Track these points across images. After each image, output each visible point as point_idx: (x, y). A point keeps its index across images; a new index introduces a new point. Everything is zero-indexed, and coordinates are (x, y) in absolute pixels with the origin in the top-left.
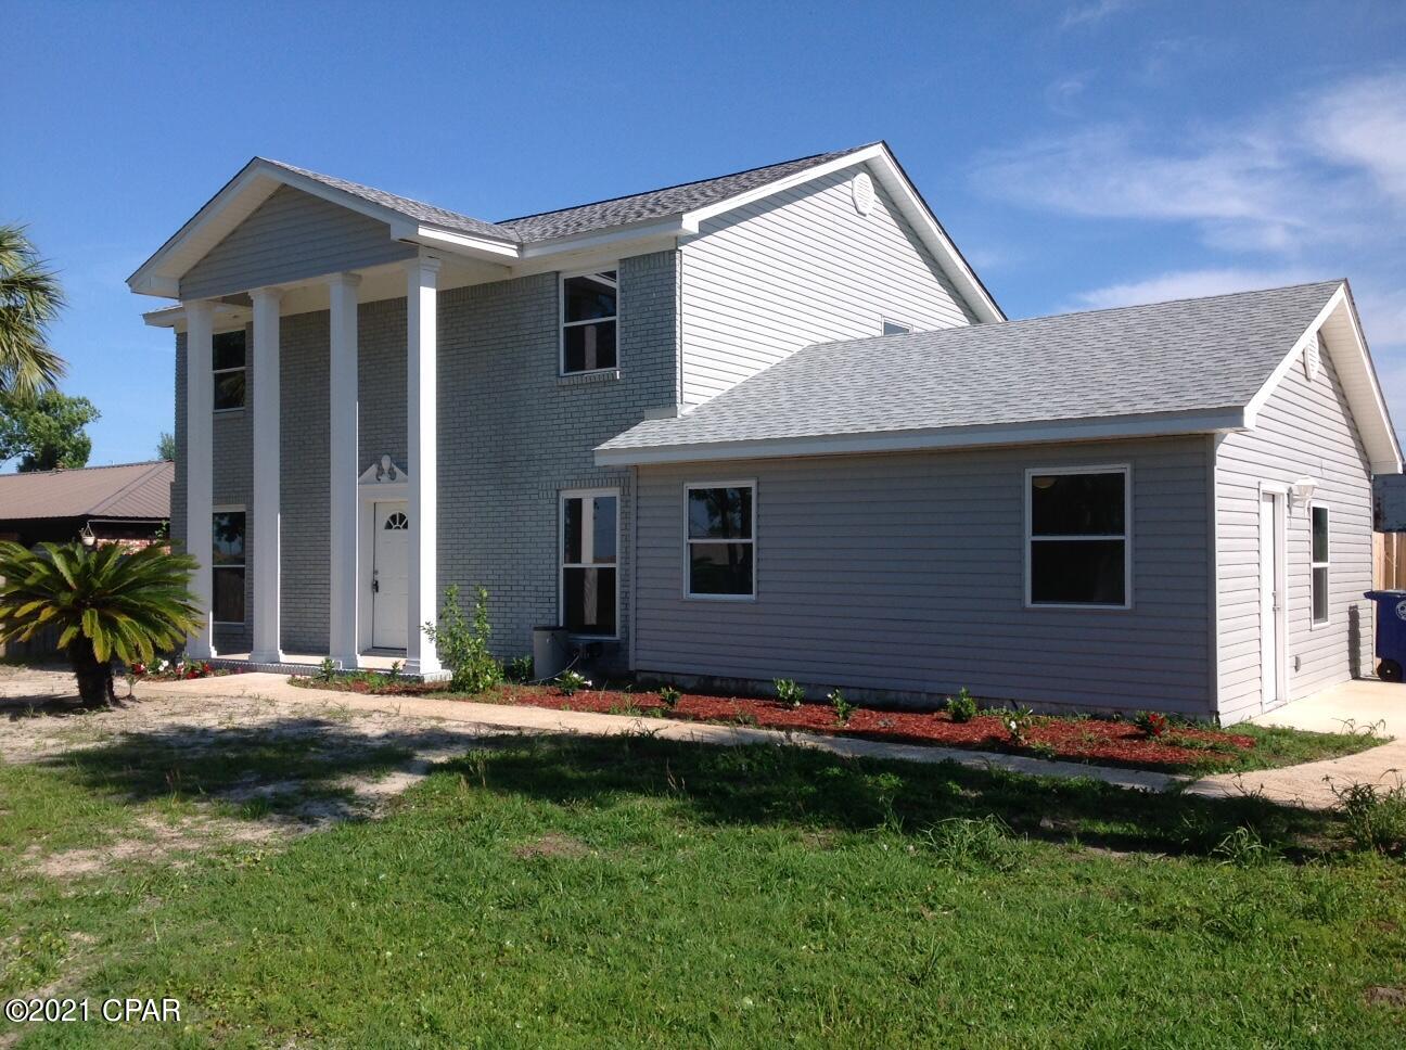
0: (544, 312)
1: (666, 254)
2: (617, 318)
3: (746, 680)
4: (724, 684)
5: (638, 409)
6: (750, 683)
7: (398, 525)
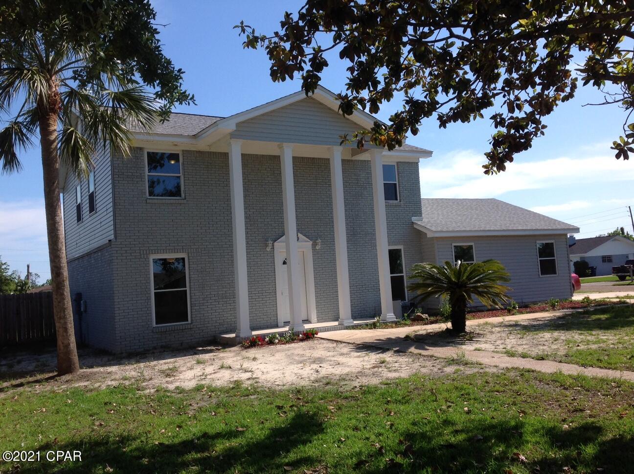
2: (397, 182)
5: (409, 217)
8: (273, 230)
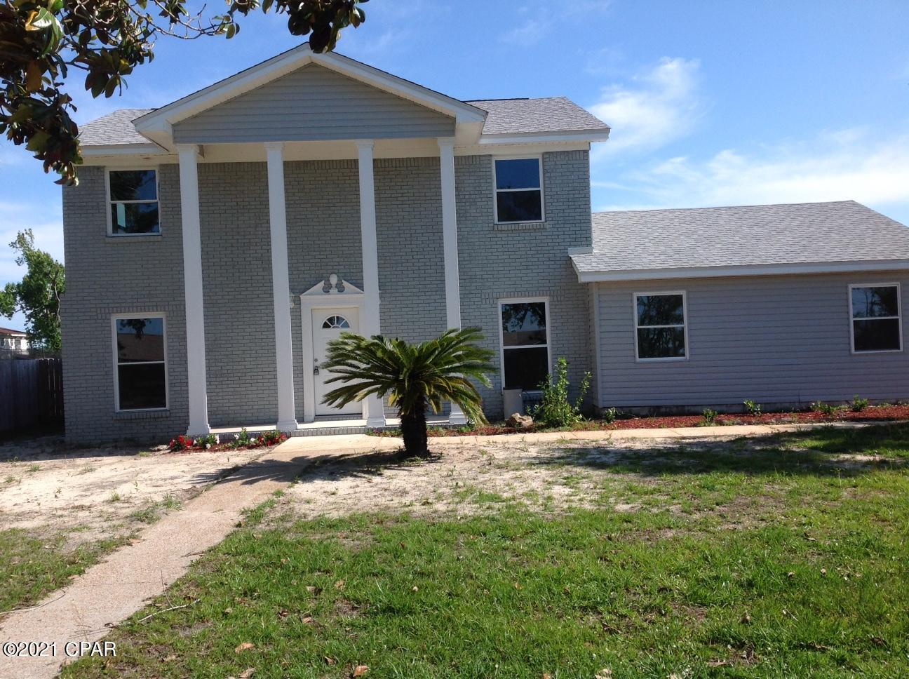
0: (482, 181)
1: (582, 153)
2: (541, 189)
3: (684, 406)
4: (668, 410)
5: (563, 248)
6: (686, 408)
7: (336, 325)
8: (301, 276)
